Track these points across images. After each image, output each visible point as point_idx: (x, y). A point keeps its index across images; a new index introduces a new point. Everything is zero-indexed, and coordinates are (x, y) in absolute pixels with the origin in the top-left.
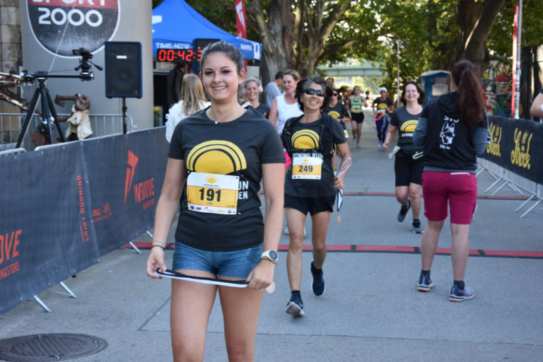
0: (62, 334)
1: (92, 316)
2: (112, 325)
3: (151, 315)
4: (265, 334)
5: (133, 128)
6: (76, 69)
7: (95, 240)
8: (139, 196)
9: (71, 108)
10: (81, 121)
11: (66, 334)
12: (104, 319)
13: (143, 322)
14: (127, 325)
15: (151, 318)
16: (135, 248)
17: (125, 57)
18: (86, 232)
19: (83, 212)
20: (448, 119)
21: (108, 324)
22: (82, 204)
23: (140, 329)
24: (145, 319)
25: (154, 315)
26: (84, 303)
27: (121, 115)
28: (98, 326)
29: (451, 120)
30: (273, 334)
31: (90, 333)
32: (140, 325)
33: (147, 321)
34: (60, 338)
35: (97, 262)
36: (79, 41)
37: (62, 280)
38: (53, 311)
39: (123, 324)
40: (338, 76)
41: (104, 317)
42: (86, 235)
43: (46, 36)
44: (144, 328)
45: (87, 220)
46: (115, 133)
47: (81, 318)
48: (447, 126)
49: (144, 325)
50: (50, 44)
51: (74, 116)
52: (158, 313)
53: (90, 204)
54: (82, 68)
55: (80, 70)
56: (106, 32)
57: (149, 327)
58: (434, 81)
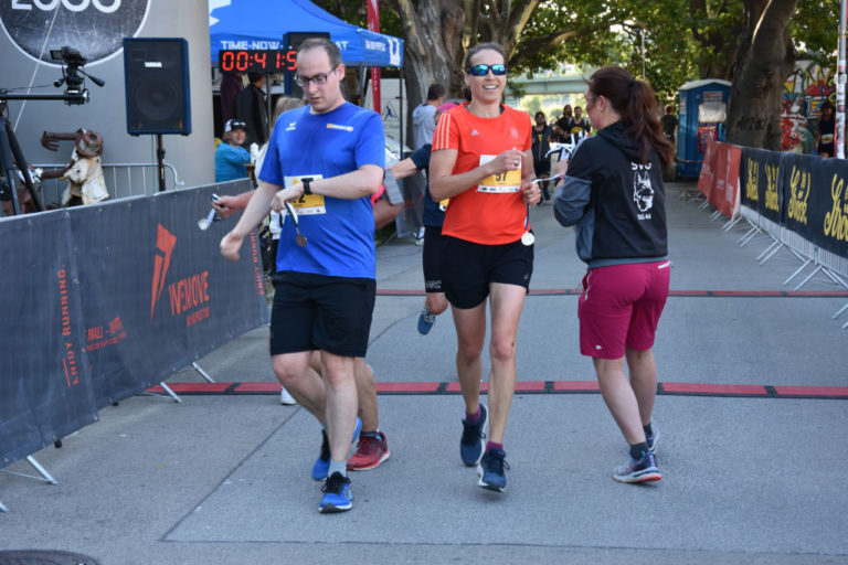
0: (22, 552)
1: (81, 517)
2: (113, 533)
3: (185, 512)
4: (382, 543)
5: (178, 183)
6: (57, 85)
7: (88, 381)
8: (178, 305)
9: (71, 154)
10: (88, 175)
11: (30, 552)
12: (102, 523)
13: (170, 526)
14: (141, 532)
15: (186, 516)
16: (172, 393)
17: (159, 65)
18: (73, 368)
19: (68, 333)
20: (636, 166)
21: (107, 530)
22: (66, 321)
23: (163, 540)
24: (175, 521)
25: (190, 513)
26: (69, 494)
27: (156, 164)
28: (88, 535)
29: (641, 168)
30: (396, 544)
31: (74, 549)
32: (163, 531)
33: (178, 524)
34: (18, 560)
35: (93, 421)
36: (81, 38)
37: (31, 453)
38: (12, 511)
39: (134, 530)
40: (544, 94)
41: (102, 518)
42: (74, 373)
43: (25, 30)
44: (170, 537)
45: (76, 348)
46: (133, 194)
47: (59, 521)
49: (170, 531)
50: (32, 45)
51: (75, 168)
52: (199, 508)
53: (80, 319)
54: (68, 83)
55: (65, 86)
56: (128, 23)
57: (178, 535)
58: (702, 97)
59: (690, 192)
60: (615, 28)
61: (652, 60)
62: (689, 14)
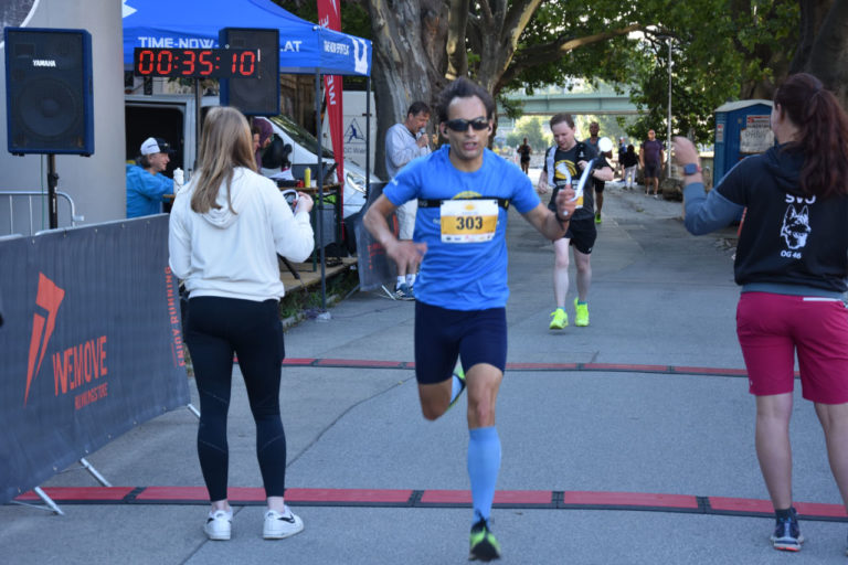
5: (75, 217)
20: (793, 199)
27: (46, 192)
29: (800, 201)
48: (793, 214)
58: (744, 122)
59: (729, 239)
60: (634, 35)
61: (679, 75)
62: (728, 19)
